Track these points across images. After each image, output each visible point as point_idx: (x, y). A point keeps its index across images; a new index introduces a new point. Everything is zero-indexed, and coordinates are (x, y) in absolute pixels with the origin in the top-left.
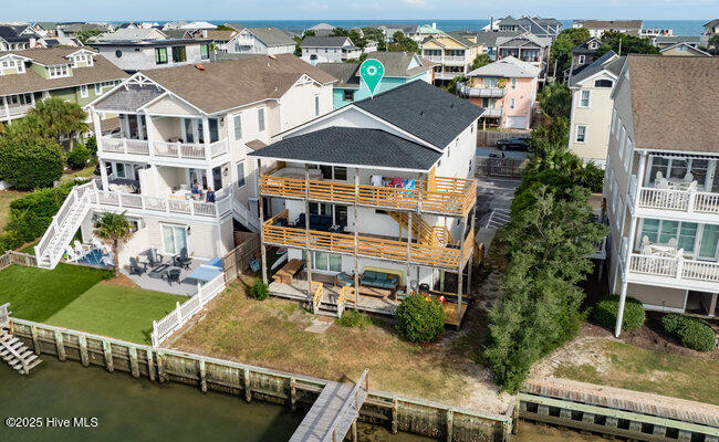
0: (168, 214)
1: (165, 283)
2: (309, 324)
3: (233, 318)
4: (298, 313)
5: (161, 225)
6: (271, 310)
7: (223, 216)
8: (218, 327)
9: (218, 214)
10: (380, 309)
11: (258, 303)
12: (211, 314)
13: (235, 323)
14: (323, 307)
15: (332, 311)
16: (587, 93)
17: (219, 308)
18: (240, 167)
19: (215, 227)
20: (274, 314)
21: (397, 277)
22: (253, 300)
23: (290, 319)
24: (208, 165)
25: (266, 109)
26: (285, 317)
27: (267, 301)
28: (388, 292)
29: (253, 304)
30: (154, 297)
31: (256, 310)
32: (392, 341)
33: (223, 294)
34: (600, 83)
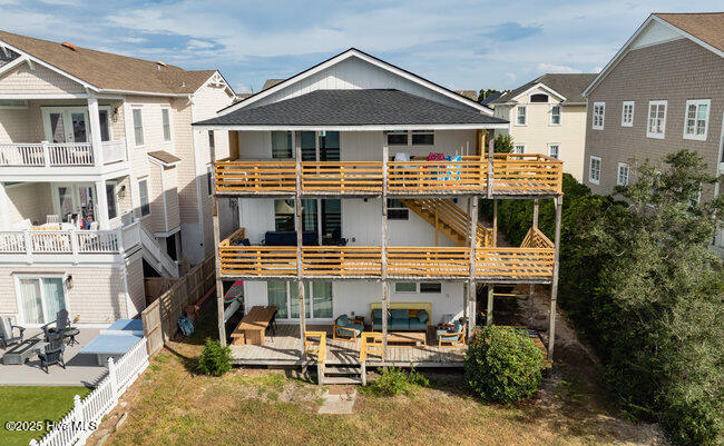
0: (29, 258)
1: (36, 370)
2: (320, 402)
3: (180, 412)
4: (291, 386)
5: (16, 277)
6: (242, 389)
7: (131, 252)
8: (158, 432)
9: (121, 250)
10: (425, 361)
11: (215, 381)
12: (137, 412)
13: (188, 420)
14: (330, 371)
15: (348, 376)
16: (523, 110)
17: (148, 400)
18: (143, 185)
19: (115, 271)
20: (251, 394)
21: (422, 312)
22: (204, 378)
23: (283, 398)
24: (100, 175)
25: (172, 112)
26: (274, 397)
27: (230, 376)
28: (422, 336)
29: (205, 384)
30: (18, 398)
31: (217, 392)
32: (468, 407)
33: (147, 376)
34: (536, 98)
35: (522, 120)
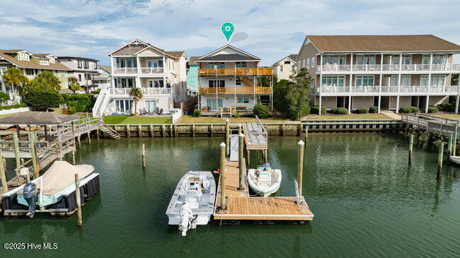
0: (148, 95)
5: (145, 100)
9: (172, 92)
16: (282, 67)
21: (244, 108)
24: (165, 75)
25: (174, 62)
34: (286, 63)
35: (282, 70)
